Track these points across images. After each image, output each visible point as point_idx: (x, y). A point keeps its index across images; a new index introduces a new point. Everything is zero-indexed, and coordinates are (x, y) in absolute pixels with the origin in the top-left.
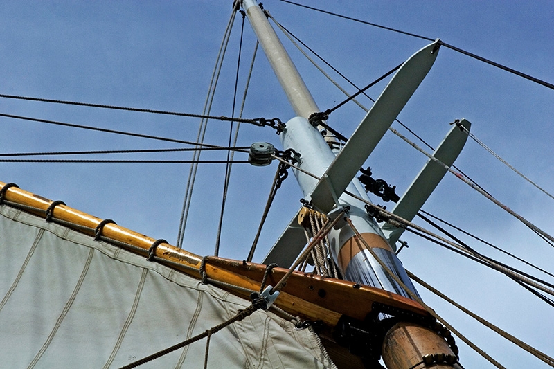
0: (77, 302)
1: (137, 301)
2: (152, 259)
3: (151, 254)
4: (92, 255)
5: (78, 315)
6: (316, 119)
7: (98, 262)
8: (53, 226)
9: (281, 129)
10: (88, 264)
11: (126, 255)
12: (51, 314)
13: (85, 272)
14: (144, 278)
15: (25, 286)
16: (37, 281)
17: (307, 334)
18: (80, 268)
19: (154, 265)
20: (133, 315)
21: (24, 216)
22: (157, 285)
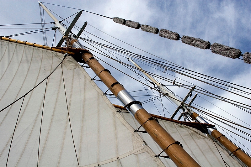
0: (33, 56)
1: (42, 55)
2: (43, 49)
3: (43, 48)
4: (33, 49)
5: (34, 59)
6: (60, 22)
7: (35, 50)
8: (26, 45)
9: (55, 23)
10: (33, 50)
11: (39, 48)
12: (30, 59)
13: (33, 52)
14: (43, 52)
15: (24, 55)
16: (26, 54)
17: (70, 57)
18: (32, 51)
19: (44, 49)
20: (42, 58)
21: (21, 45)
22: (45, 52)
